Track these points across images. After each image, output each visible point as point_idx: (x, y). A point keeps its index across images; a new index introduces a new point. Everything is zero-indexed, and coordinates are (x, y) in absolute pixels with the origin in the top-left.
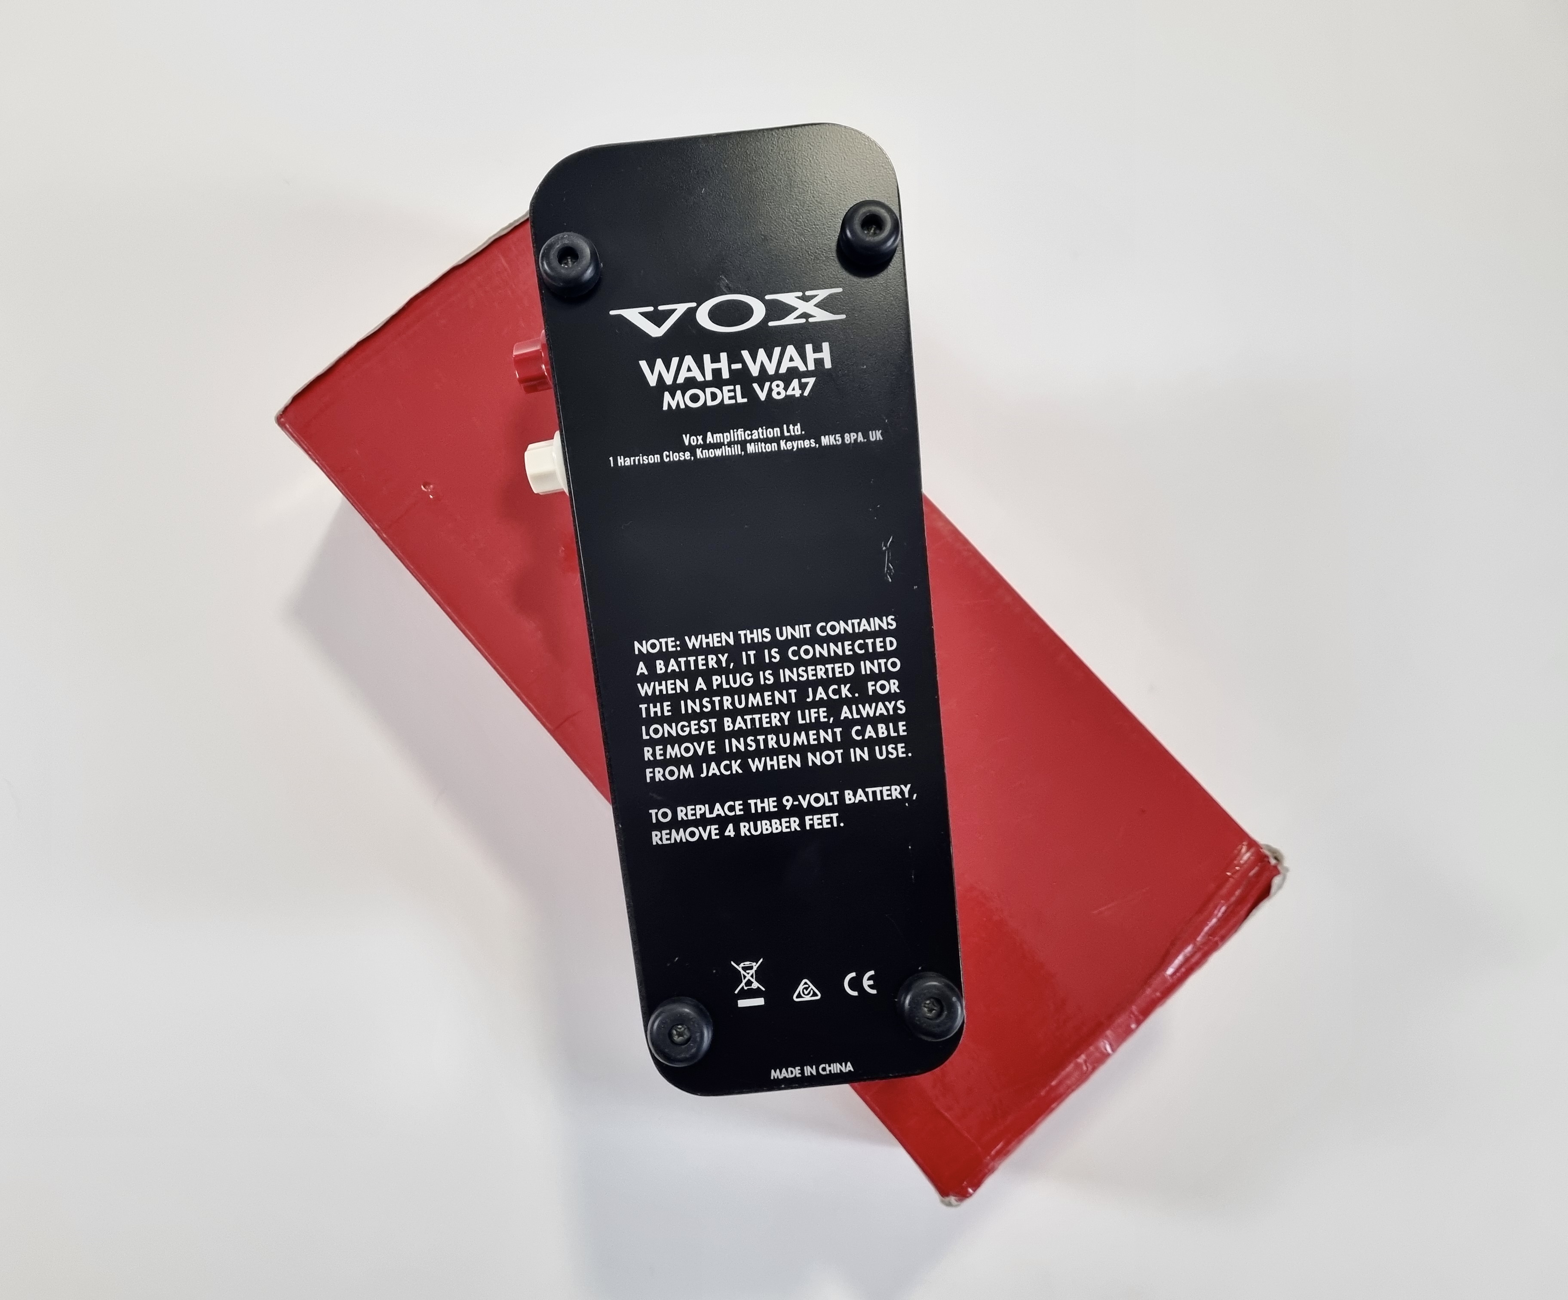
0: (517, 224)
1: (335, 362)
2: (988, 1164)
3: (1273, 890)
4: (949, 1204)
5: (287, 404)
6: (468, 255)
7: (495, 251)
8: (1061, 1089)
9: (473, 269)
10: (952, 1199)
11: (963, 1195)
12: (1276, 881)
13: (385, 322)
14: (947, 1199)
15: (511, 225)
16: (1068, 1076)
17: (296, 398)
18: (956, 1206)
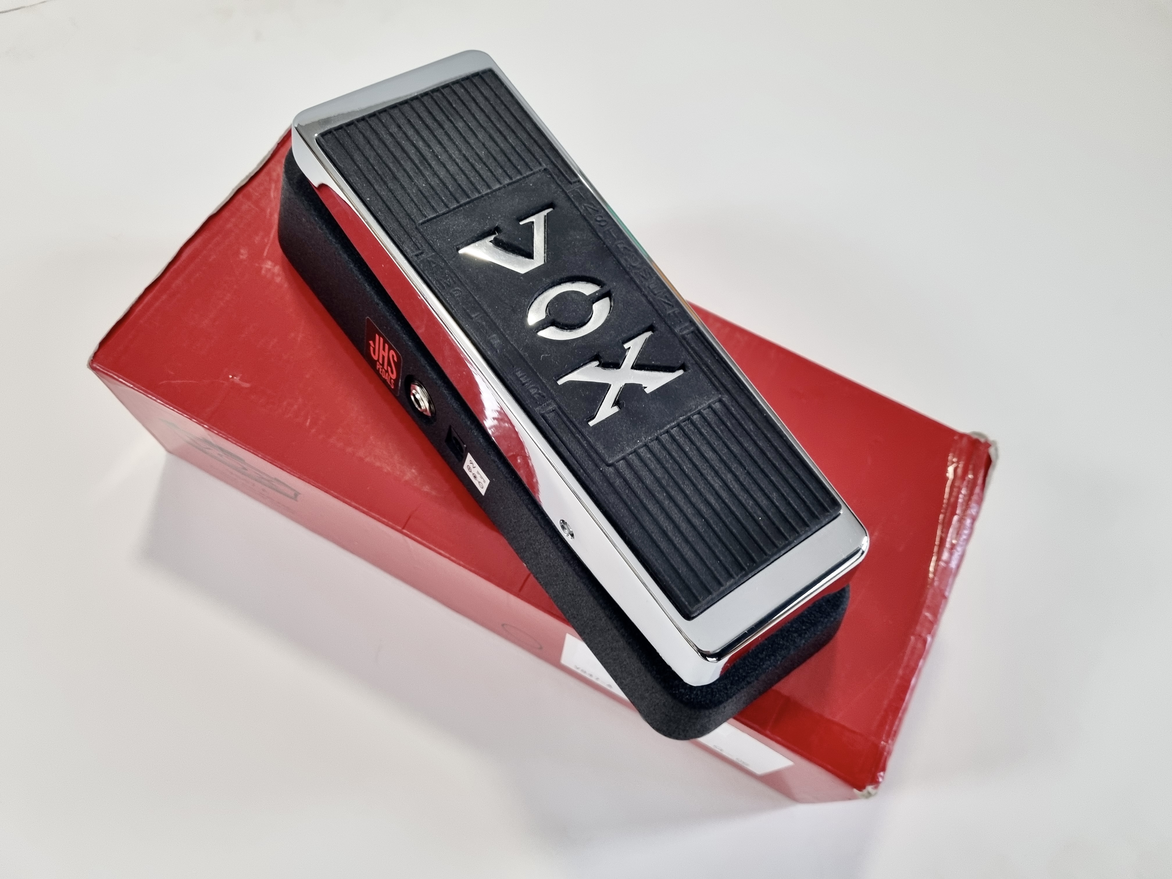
0: (252, 175)
1: (129, 308)
2: (884, 747)
3: (993, 457)
4: (869, 795)
5: (96, 351)
6: (219, 206)
7: (240, 196)
8: (912, 664)
9: (226, 214)
10: (870, 788)
11: (874, 781)
12: (992, 451)
13: (164, 269)
14: (865, 792)
15: (247, 177)
16: (914, 648)
17: (102, 344)
18: (876, 794)
